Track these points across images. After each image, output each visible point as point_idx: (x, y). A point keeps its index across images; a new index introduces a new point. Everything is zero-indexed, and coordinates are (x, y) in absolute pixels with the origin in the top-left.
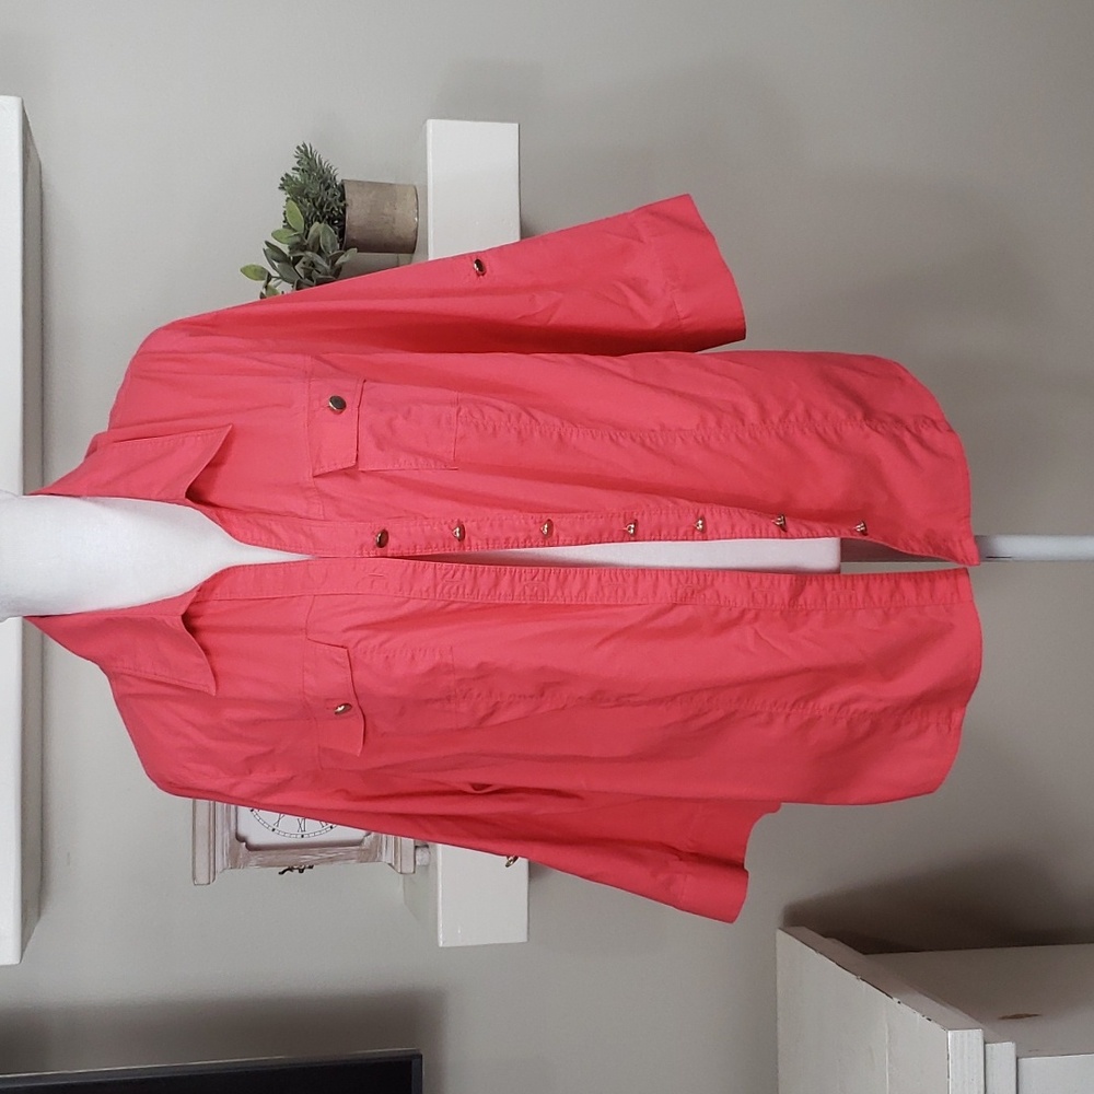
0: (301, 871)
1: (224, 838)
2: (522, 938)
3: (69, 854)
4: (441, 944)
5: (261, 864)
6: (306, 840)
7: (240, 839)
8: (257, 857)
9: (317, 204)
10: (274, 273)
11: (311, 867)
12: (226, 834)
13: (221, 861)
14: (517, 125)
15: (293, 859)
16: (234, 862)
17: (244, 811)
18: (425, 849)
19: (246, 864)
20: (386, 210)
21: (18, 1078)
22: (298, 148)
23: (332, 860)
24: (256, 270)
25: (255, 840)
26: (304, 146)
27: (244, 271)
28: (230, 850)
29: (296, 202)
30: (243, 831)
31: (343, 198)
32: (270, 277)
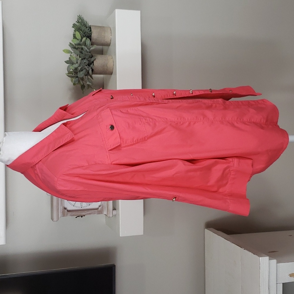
0: (82, 217)
1: (61, 208)
2: (142, 234)
3: (14, 212)
4: (121, 236)
5: (71, 215)
6: (83, 208)
7: (65, 209)
8: (70, 213)
9: (84, 32)
10: (73, 52)
11: (84, 216)
12: (61, 207)
13: (60, 214)
14: (140, 11)
15: (80, 214)
16: (64, 215)
17: (66, 201)
18: (115, 210)
19: (67, 215)
20: (103, 34)
21: (4, 275)
22: (78, 16)
23: (90, 214)
24: (67, 51)
25: (69, 209)
26: (80, 15)
27: (64, 51)
28: (62, 212)
29: (78, 32)
30: (66, 206)
31: (91, 31)
32: (72, 53)
